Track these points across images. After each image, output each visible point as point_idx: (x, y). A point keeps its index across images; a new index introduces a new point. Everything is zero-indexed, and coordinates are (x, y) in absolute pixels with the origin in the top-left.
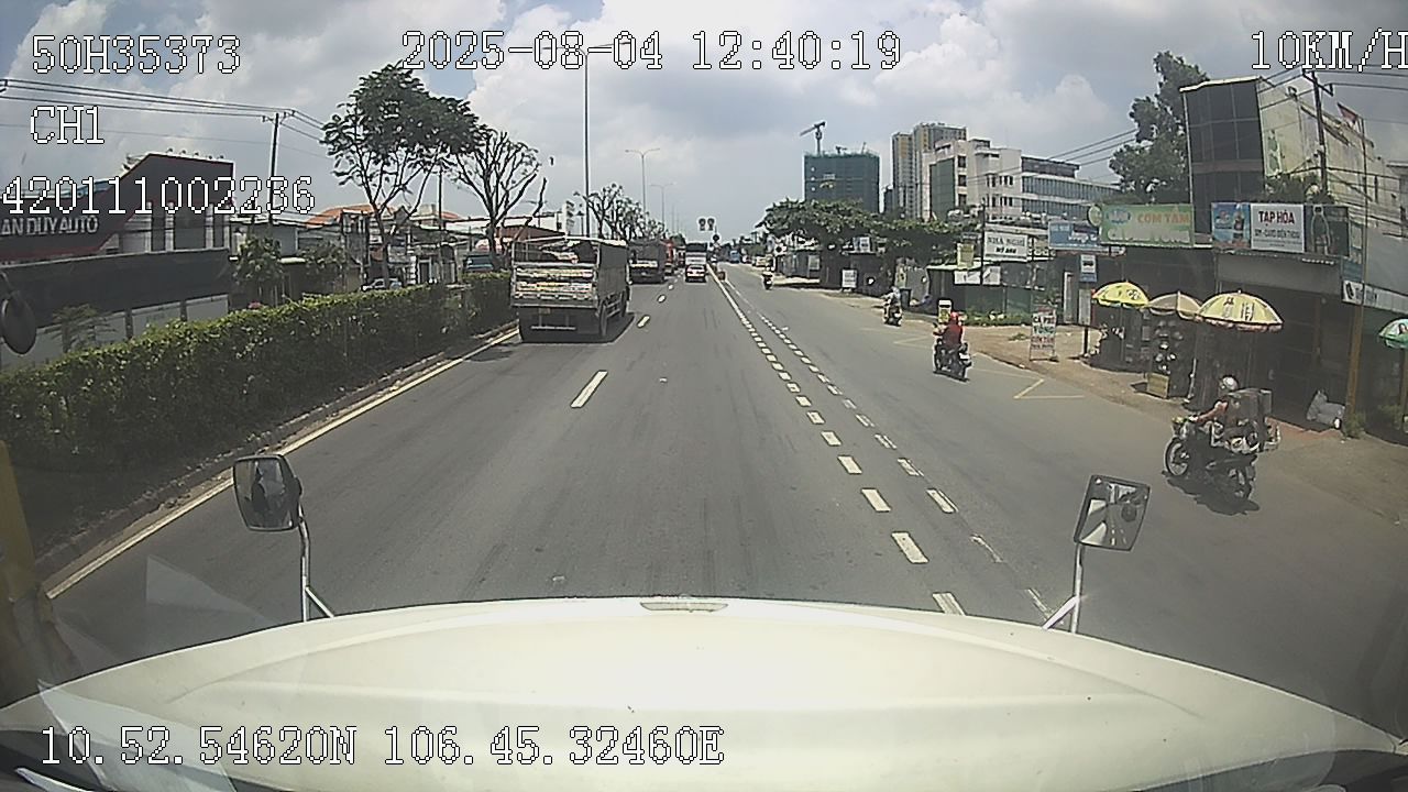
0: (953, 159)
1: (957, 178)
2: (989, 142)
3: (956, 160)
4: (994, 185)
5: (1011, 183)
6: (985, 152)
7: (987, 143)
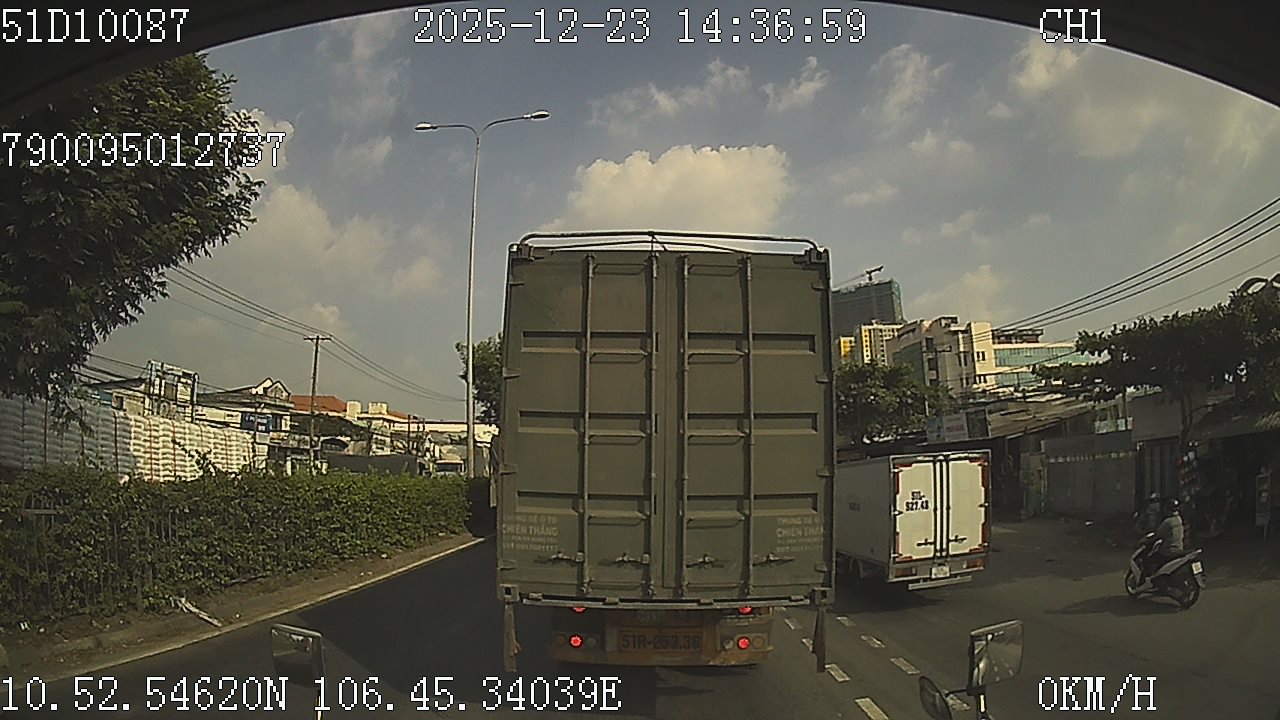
0: (921, 343)
1: (926, 364)
2: (956, 318)
3: (924, 344)
4: (966, 364)
5: (984, 359)
6: (953, 329)
7: (954, 320)
